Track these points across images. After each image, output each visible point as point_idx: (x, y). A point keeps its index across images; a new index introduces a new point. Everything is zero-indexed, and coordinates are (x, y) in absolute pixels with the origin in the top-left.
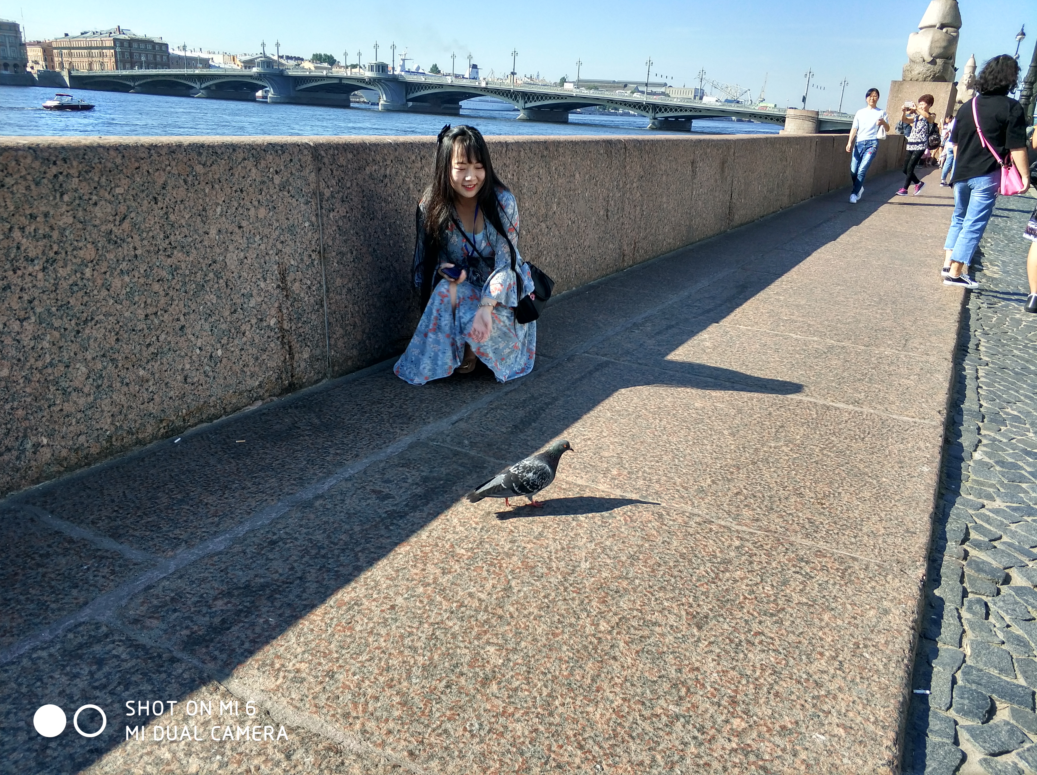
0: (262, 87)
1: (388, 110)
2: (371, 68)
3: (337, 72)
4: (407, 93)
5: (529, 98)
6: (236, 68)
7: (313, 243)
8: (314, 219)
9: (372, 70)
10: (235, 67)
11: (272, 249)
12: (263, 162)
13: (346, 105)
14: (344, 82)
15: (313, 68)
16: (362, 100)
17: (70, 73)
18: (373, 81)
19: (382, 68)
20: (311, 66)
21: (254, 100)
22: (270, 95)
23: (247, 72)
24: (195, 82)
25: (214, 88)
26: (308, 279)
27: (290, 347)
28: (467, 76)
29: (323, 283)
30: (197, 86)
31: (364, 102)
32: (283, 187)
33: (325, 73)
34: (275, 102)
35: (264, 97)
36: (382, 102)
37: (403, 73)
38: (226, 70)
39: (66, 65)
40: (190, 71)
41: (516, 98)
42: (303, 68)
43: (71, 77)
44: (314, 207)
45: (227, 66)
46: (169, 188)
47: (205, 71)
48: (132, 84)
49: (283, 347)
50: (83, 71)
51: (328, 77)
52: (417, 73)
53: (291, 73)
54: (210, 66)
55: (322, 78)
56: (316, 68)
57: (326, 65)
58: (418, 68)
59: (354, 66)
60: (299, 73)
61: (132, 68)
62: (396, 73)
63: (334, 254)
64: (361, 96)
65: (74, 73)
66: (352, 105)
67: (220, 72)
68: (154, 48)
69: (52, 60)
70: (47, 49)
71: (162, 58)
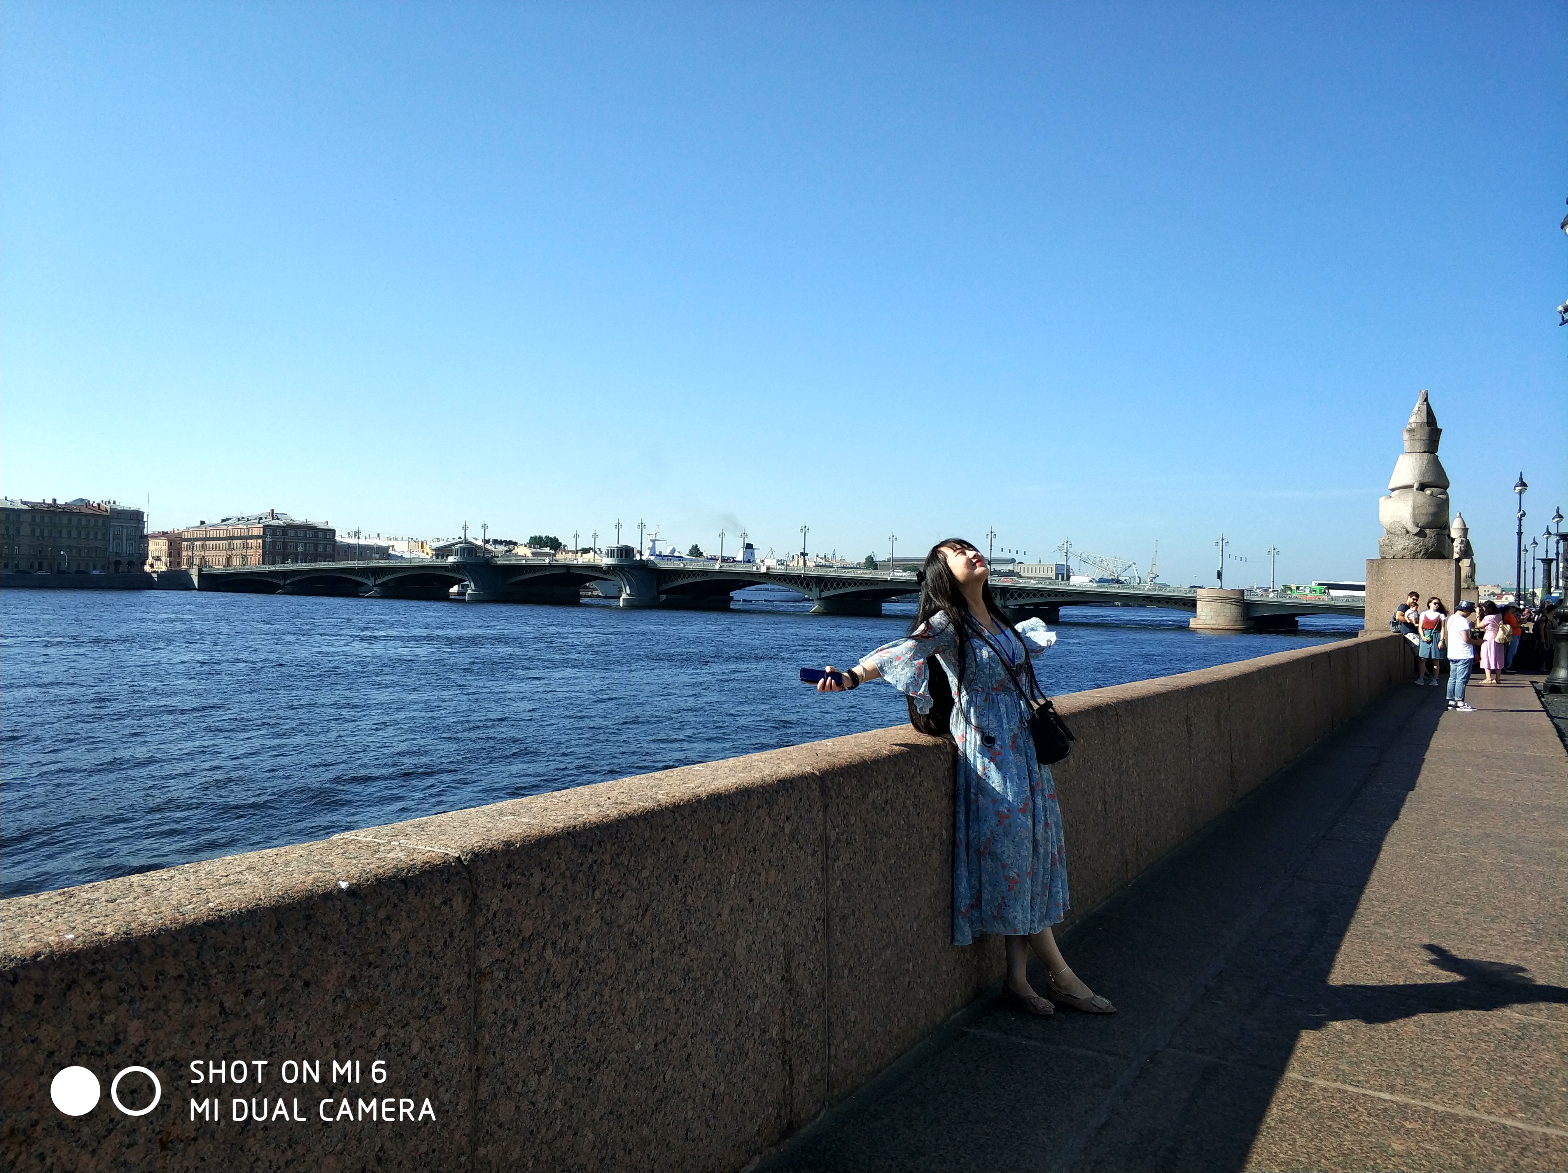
0: (458, 582)
1: (631, 606)
2: (611, 553)
3: (562, 558)
4: (659, 583)
5: (826, 586)
6: (426, 556)
7: (818, 907)
8: (819, 874)
9: (612, 556)
10: (424, 556)
11: (779, 925)
12: (775, 807)
13: (573, 601)
14: (572, 571)
15: (529, 555)
16: (595, 593)
17: (200, 570)
18: (611, 569)
19: (626, 552)
20: (528, 552)
22: (469, 591)
23: (440, 562)
24: (368, 578)
25: (392, 584)
26: (812, 961)
27: (790, 1066)
28: (740, 557)
29: (825, 964)
30: (370, 582)
31: (598, 596)
32: (793, 837)
33: (547, 561)
34: (476, 600)
35: (461, 594)
36: (624, 596)
37: (653, 558)
38: (411, 560)
39: (197, 561)
40: (363, 564)
41: (808, 585)
42: (516, 555)
43: (201, 576)
44: (820, 857)
45: (413, 556)
46: (689, 861)
47: (383, 563)
48: (281, 583)
49: (784, 1068)
50: (218, 565)
51: (550, 566)
52: (671, 557)
53: (500, 562)
54: (389, 556)
55: (543, 567)
56: (533, 553)
57: (547, 550)
58: (674, 550)
59: (586, 551)
60: (512, 562)
61: (284, 562)
62: (644, 558)
63: (838, 919)
64: (597, 589)
65: (205, 571)
66: (583, 600)
67: (405, 564)
68: (316, 535)
69: (179, 555)
70: (175, 542)
71: (325, 548)
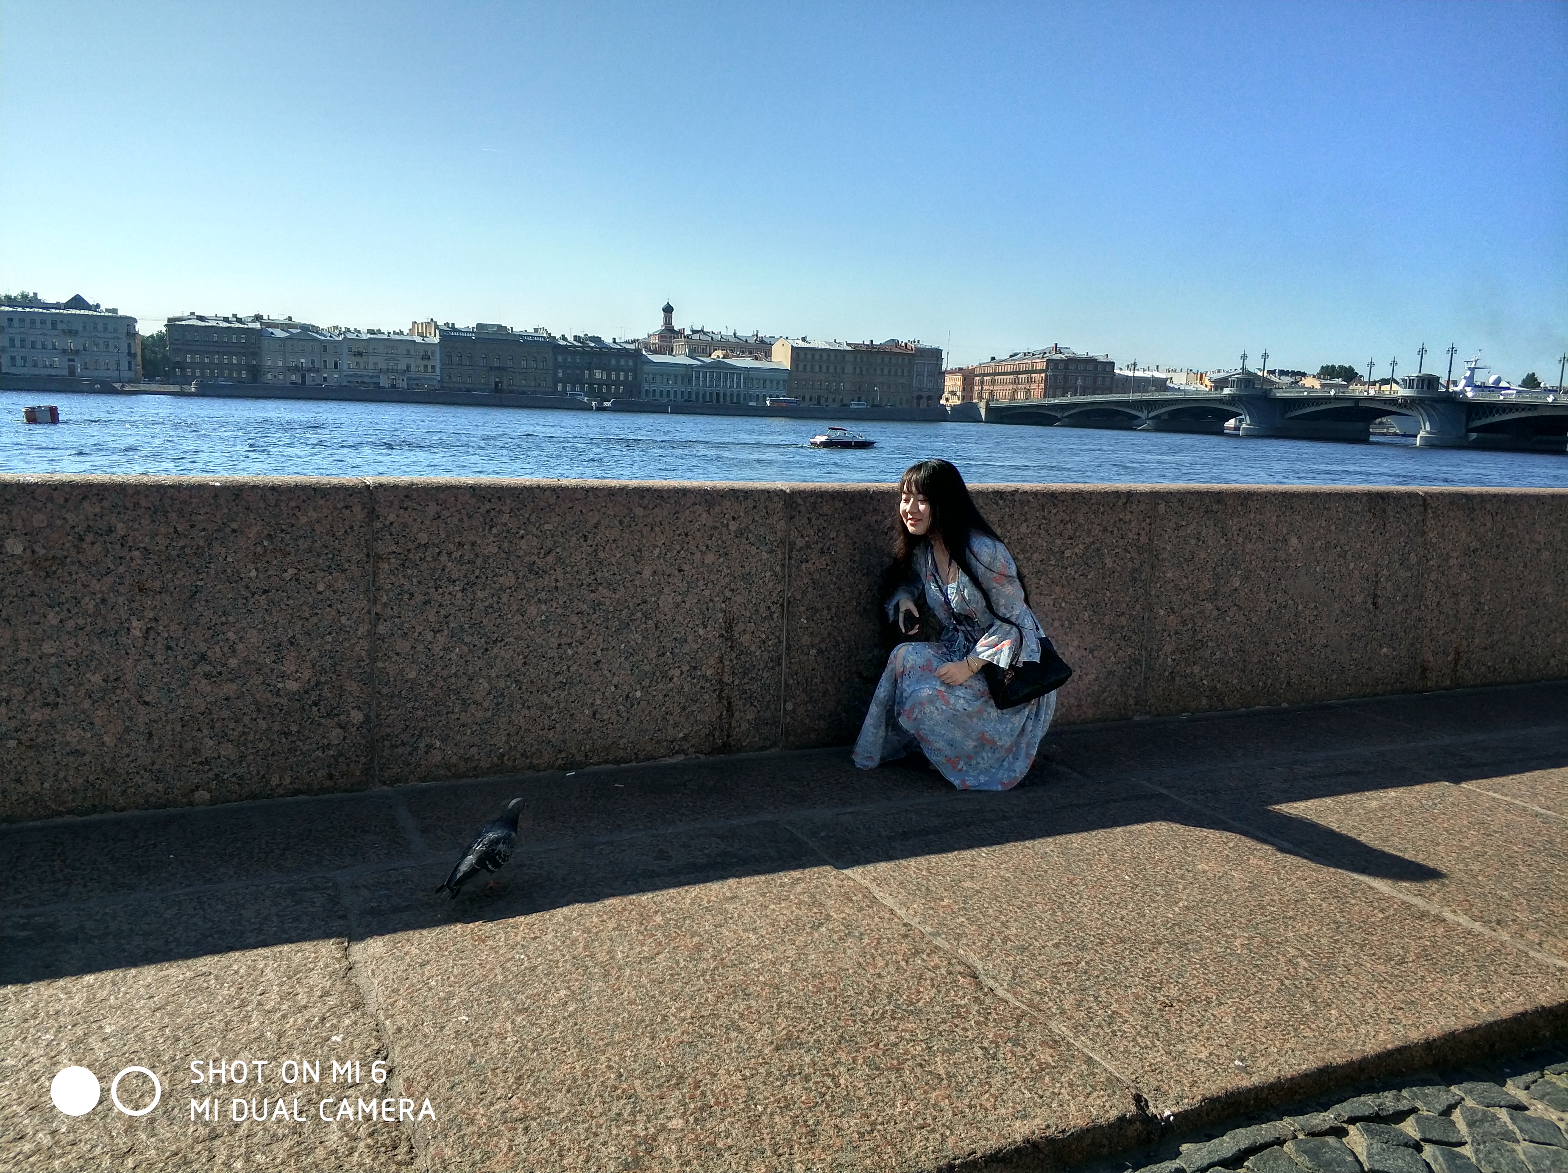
0: (1235, 415)
1: (1431, 445)
2: (1409, 383)
3: (1356, 390)
4: (1469, 419)
7: (775, 594)
8: (778, 569)
9: (1411, 386)
10: (1203, 388)
11: (718, 596)
12: (717, 507)
13: (1362, 439)
14: (1365, 404)
15: (1318, 386)
16: (1392, 431)
17: (987, 403)
18: (1408, 403)
19: (1429, 382)
20: (1317, 384)
21: (1220, 432)
22: (1244, 426)
23: (1215, 395)
24: (1142, 411)
25: (1166, 417)
26: (764, 632)
27: (729, 703)
29: (784, 639)
30: (1143, 415)
31: (1395, 434)
32: (740, 534)
33: (1336, 393)
34: (1251, 435)
35: (1237, 428)
36: (1422, 433)
37: (1468, 390)
38: (1187, 392)
39: (986, 395)
40: (1137, 397)
42: (1303, 386)
43: (988, 409)
44: (780, 556)
45: (1188, 388)
46: (602, 527)
47: (1157, 396)
48: (1059, 415)
49: (720, 702)
50: (1004, 399)
51: (1338, 399)
52: (1495, 388)
53: (1283, 394)
54: (1165, 389)
55: (1329, 400)
56: (1321, 385)
57: (1339, 381)
58: (1500, 380)
59: (1385, 382)
60: (1295, 394)
61: (1063, 395)
62: (1453, 389)
63: (803, 609)
64: (1390, 425)
65: (992, 404)
66: (1372, 438)
67: (1179, 396)
68: (1096, 369)
69: (972, 389)
70: (968, 376)
71: (1104, 381)
